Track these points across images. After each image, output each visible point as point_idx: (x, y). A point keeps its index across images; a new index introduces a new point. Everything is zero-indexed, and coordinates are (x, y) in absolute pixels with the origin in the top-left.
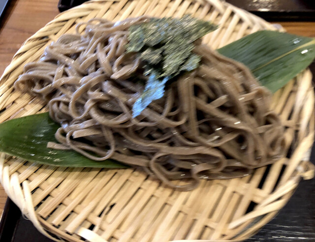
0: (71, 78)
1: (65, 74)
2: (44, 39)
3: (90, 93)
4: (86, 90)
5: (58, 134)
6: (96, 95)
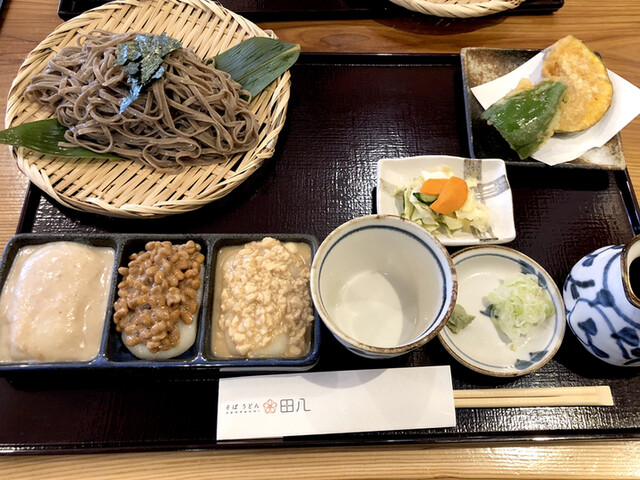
0: (74, 87)
1: (69, 84)
2: (47, 51)
3: (89, 98)
4: (86, 97)
5: (66, 135)
6: (95, 100)
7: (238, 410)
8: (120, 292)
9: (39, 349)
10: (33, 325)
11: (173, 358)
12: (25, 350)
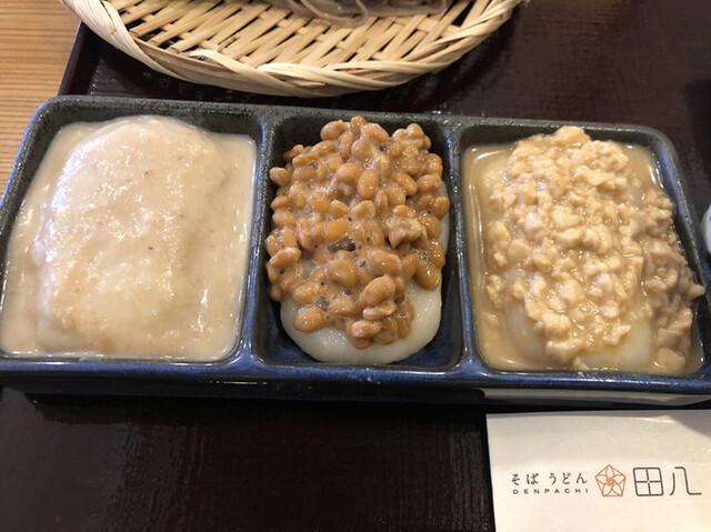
7: (540, 486)
8: (277, 217)
9: (103, 327)
10: (91, 272)
11: (394, 363)
12: (71, 328)
